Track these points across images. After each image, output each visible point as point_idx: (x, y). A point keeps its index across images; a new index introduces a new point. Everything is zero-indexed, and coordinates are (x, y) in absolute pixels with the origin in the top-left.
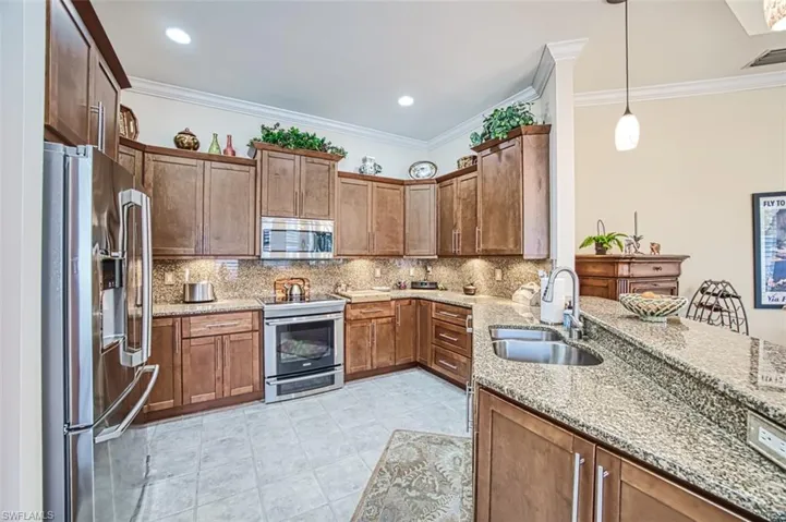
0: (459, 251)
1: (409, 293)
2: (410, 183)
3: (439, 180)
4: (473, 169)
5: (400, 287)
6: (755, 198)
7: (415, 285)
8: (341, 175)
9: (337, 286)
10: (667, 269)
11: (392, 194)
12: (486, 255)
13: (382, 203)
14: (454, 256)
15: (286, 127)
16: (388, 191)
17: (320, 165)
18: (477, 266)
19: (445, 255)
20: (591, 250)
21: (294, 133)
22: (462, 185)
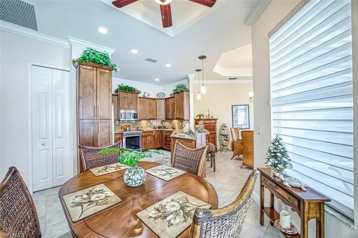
0: (171, 118)
1: (157, 129)
2: (158, 99)
3: (165, 99)
4: (174, 97)
5: (155, 128)
6: (232, 106)
7: (159, 127)
8: (139, 98)
9: (138, 127)
10: (214, 121)
11: (153, 102)
12: (177, 119)
13: (150, 105)
14: (169, 119)
15: (125, 85)
16: (152, 101)
17: (134, 95)
18: (176, 122)
19: (167, 119)
20: (198, 118)
21: (127, 86)
22: (171, 101)
